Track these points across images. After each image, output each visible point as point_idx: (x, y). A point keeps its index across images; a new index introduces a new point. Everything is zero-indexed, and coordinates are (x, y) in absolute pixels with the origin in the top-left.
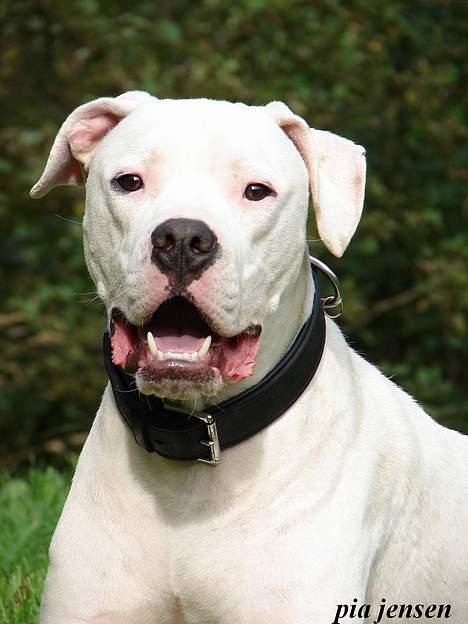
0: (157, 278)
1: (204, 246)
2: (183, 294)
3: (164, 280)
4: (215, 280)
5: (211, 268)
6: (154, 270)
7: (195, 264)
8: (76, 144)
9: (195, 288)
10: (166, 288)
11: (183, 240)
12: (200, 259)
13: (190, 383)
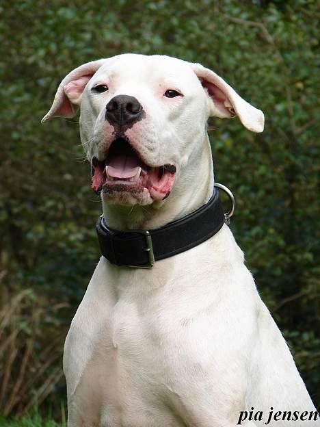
0: (108, 128)
1: (135, 109)
2: (123, 136)
3: (112, 129)
4: (141, 130)
5: (138, 122)
6: (106, 123)
7: (129, 119)
8: (70, 95)
9: (129, 133)
10: (113, 133)
11: (122, 105)
12: (132, 116)
13: (129, 193)
